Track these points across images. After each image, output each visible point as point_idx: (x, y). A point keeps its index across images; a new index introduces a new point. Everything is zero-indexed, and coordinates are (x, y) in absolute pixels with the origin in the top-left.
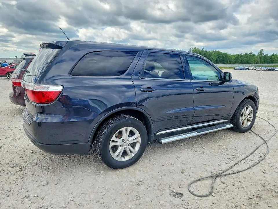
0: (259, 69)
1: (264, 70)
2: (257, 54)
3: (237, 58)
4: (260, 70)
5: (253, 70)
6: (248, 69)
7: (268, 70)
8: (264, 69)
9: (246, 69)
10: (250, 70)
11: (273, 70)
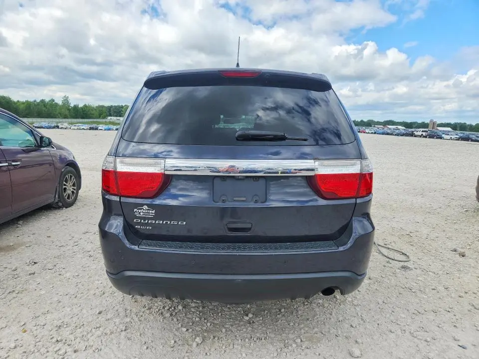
0: (76, 128)
1: (83, 129)
2: (60, 103)
3: (30, 107)
4: (78, 129)
5: (66, 129)
6: (58, 127)
7: (90, 130)
8: (82, 127)
9: (54, 127)
10: (61, 128)
11: (96, 129)
